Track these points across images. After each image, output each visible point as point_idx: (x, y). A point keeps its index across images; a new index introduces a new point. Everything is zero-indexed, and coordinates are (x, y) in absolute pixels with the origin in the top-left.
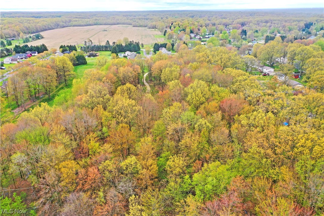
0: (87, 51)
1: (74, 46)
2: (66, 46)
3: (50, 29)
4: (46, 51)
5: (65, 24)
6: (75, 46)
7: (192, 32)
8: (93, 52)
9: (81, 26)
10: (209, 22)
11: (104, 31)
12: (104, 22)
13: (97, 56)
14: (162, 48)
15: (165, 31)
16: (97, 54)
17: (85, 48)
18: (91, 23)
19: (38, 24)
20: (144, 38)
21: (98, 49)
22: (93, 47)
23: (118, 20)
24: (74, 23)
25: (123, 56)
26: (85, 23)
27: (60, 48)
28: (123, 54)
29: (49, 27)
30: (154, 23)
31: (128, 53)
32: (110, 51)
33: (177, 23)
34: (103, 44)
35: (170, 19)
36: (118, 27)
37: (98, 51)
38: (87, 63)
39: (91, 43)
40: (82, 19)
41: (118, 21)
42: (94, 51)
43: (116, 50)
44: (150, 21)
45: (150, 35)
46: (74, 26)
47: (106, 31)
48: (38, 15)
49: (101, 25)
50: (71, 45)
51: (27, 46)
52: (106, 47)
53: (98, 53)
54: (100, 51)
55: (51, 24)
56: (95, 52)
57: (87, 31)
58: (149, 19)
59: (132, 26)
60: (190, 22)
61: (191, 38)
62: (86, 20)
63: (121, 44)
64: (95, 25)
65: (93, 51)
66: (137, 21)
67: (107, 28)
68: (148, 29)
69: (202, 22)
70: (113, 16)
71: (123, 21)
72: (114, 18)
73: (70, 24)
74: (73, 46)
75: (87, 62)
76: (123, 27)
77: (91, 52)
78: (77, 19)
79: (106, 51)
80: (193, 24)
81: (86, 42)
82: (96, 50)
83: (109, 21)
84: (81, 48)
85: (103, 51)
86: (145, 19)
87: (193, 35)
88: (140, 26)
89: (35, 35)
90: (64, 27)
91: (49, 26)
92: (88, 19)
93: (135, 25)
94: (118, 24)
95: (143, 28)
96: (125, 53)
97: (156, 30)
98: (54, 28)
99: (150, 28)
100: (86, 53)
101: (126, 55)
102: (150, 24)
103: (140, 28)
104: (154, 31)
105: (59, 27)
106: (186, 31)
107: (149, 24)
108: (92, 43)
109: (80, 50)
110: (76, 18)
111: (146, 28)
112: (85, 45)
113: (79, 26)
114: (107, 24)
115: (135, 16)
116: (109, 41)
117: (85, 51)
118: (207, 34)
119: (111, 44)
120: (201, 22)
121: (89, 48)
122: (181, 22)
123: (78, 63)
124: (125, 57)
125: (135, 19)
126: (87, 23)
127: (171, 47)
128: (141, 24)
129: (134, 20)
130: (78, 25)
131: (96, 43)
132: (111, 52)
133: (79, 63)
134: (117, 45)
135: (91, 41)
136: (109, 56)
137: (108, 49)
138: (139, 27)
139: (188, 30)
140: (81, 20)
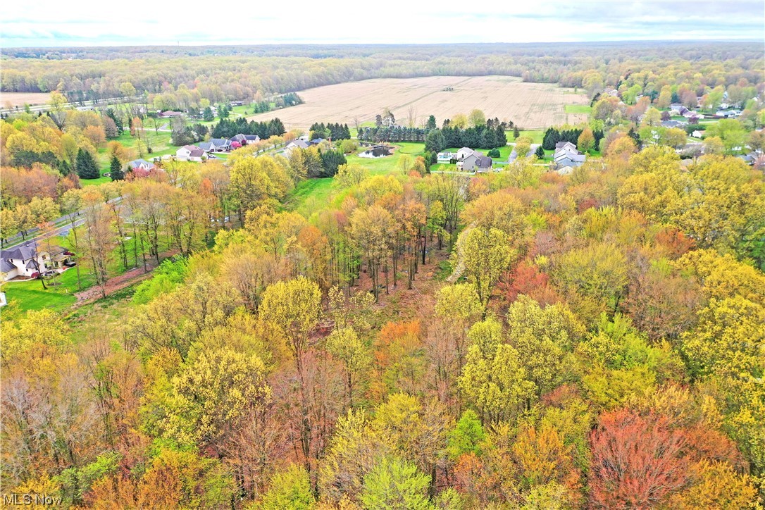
1: (344, 127)
2: (326, 125)
3: (330, 83)
4: (276, 137)
5: (365, 73)
6: (346, 125)
7: (676, 100)
8: (385, 144)
9: (402, 78)
10: (739, 71)
11: (447, 90)
12: (457, 68)
13: (390, 154)
14: (563, 143)
15: (596, 96)
16: (390, 150)
18: (424, 70)
19: (305, 72)
23: (493, 64)
24: (387, 70)
25: (449, 158)
26: (411, 71)
27: (311, 130)
28: (451, 154)
29: (327, 79)
30: (580, 73)
31: (465, 151)
33: (642, 74)
34: (420, 123)
35: (628, 64)
37: (397, 141)
39: (391, 120)
41: (491, 68)
42: (389, 141)
43: (436, 143)
44: (571, 69)
45: (553, 105)
46: (385, 77)
47: (451, 90)
48: (325, 52)
49: (448, 75)
50: (337, 125)
51: (244, 120)
54: (402, 141)
55: (335, 73)
56: (390, 145)
57: (408, 89)
58: (569, 62)
59: (521, 79)
60: (681, 74)
61: (666, 118)
62: (418, 63)
64: (434, 75)
65: (385, 141)
66: (538, 67)
68: (558, 89)
69: (718, 70)
70: (484, 56)
71: (504, 68)
72: (484, 59)
73: (378, 72)
74: (341, 125)
76: (498, 81)
77: (380, 144)
78: (398, 62)
79: (416, 141)
80: (689, 78)
81: (379, 117)
82: (394, 139)
83: (470, 67)
85: (411, 141)
86: (560, 62)
87: (675, 109)
88: (543, 80)
89: (285, 97)
90: (362, 78)
91: (329, 77)
92: (423, 62)
93: (529, 78)
94: (490, 73)
95: (549, 86)
96: (457, 152)
97: (579, 90)
98: (339, 80)
99: (564, 86)
100: (367, 145)
101: (459, 156)
102: (567, 74)
104: (571, 93)
105: (352, 78)
106: (660, 97)
107: (567, 77)
109: (355, 138)
110: (400, 58)
111: (556, 85)
112: (379, 123)
113: (397, 77)
114: (463, 72)
115: (542, 56)
116: (437, 117)
117: (368, 140)
118: (724, 106)
119: (440, 124)
120: (715, 72)
121: (378, 133)
122: (654, 72)
123: (321, 173)
124: (453, 161)
125: (533, 61)
126: (417, 71)
127: (592, 141)
128: (546, 75)
129: (531, 64)
130: (395, 75)
131: (402, 120)
132: (424, 146)
133: (328, 173)
134: (444, 130)
135: (392, 116)
136: (416, 155)
138: (536, 82)
139: (665, 94)
140: (407, 63)
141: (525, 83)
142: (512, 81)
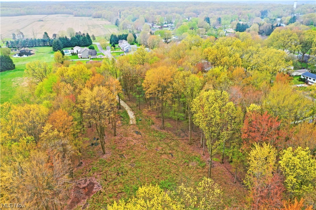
0: (16, 48)
7: (146, 21)
8: (26, 49)
11: (40, 21)
13: (32, 54)
15: (117, 21)
16: (31, 52)
17: (12, 43)
18: (22, 12)
20: (92, 29)
21: (33, 45)
22: (25, 42)
23: (56, 9)
25: (70, 53)
26: (14, 13)
28: (70, 51)
30: (99, 12)
31: (76, 49)
32: (51, 46)
34: (40, 37)
36: (57, 16)
37: (32, 47)
38: (16, 67)
39: (21, 36)
40: (11, 8)
41: (56, 11)
42: (27, 47)
43: (59, 45)
44: (93, 10)
45: (98, 25)
47: (42, 21)
52: (44, 41)
53: (34, 50)
54: (36, 46)
56: (29, 49)
59: (73, 15)
63: (66, 37)
65: (25, 47)
66: (78, 10)
67: (43, 18)
68: (93, 19)
71: (62, 11)
72: (50, 6)
75: (14, 66)
76: (62, 16)
77: (23, 49)
79: (44, 46)
81: (14, 35)
82: (30, 46)
83: (45, 10)
84: (7, 43)
85: (40, 46)
87: (149, 24)
88: (83, 16)
92: (19, 8)
93: (77, 15)
95: (87, 18)
96: (72, 49)
97: (103, 19)
99: (95, 18)
100: (16, 50)
101: (75, 51)
103: (83, 17)
104: (100, 20)
107: (94, 13)
108: (23, 36)
109: (5, 47)
111: (91, 18)
112: (14, 38)
116: (47, 33)
117: (14, 48)
119: (51, 37)
121: (19, 43)
124: (73, 54)
127: (133, 39)
128: (84, 13)
129: (74, 9)
130: (6, 15)
131: (29, 36)
132: (51, 48)
134: (60, 38)
135: (22, 33)
136: (49, 53)
137: (47, 44)
138: (81, 16)
139: (142, 18)
141: (76, 17)
142: (69, 16)
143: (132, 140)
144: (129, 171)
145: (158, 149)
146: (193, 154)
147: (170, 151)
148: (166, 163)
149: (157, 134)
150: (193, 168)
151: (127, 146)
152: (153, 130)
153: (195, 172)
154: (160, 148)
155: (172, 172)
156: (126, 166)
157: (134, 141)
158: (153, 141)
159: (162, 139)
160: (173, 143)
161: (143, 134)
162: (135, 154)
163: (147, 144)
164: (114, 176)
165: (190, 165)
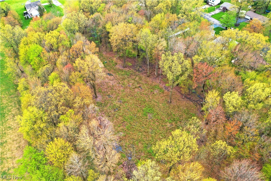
143: (109, 81)
144: (121, 107)
145: (130, 85)
146: (153, 84)
147: (139, 85)
148: (140, 95)
149: (123, 73)
150: (157, 95)
151: (108, 87)
152: (119, 70)
153: (160, 97)
154: (131, 84)
155: (146, 100)
156: (116, 103)
157: (110, 82)
158: (124, 79)
159: (129, 76)
160: (137, 78)
161: (114, 74)
162: (117, 93)
163: (121, 83)
164: (113, 112)
165: (155, 93)
